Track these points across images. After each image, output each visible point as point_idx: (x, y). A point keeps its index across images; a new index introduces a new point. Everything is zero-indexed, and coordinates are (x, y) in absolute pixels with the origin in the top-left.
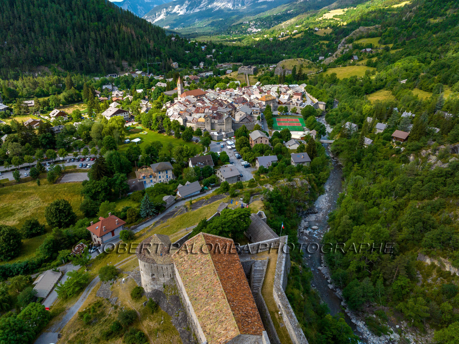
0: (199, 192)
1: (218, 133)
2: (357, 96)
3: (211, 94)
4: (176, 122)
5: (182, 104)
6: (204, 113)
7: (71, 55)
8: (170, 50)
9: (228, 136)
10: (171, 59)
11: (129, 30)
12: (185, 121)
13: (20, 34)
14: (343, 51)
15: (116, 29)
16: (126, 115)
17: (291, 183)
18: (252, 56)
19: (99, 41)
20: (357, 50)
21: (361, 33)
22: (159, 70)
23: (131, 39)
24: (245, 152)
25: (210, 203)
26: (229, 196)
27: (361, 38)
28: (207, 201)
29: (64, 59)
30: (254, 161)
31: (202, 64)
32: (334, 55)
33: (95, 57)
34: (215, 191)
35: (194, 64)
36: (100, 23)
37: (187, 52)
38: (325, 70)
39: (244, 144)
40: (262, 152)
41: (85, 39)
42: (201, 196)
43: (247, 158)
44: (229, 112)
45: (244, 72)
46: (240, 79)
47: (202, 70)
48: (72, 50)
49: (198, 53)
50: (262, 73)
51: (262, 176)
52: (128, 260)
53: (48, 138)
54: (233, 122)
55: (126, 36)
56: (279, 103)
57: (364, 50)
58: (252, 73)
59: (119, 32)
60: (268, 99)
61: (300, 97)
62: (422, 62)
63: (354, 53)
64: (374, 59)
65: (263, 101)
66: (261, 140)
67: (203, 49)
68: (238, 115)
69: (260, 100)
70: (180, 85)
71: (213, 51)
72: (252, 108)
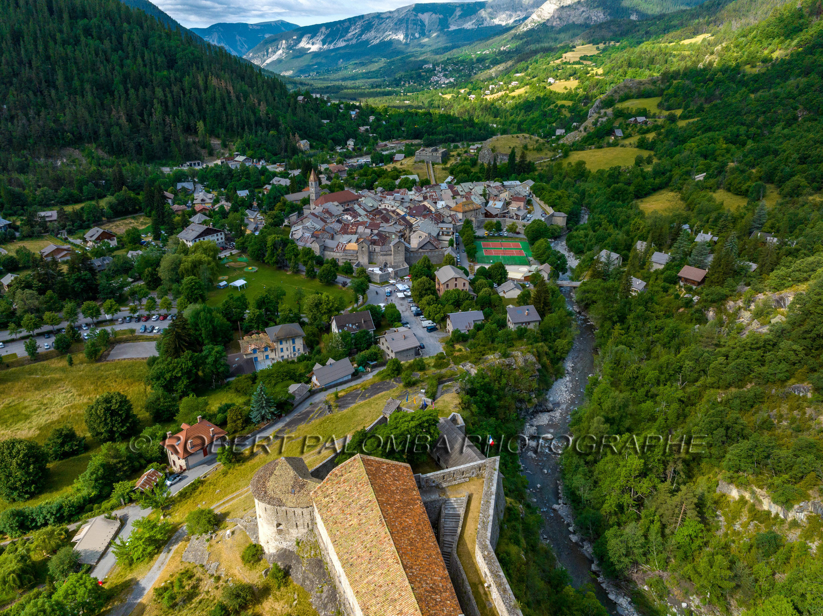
0: (350, 377)
1: (381, 269)
2: (620, 203)
3: (368, 199)
4: (308, 252)
5: (317, 217)
6: (355, 233)
7: (121, 129)
8: (295, 118)
9: (399, 276)
10: (297, 135)
11: (223, 85)
12: (324, 248)
13: (31, 92)
14: (597, 121)
15: (201, 83)
16: (220, 237)
17: (507, 361)
18: (440, 128)
19: (170, 104)
20: (620, 120)
21: (627, 90)
22: (275, 155)
23: (226, 101)
24: (429, 304)
25: (369, 397)
26: (401, 385)
27: (627, 98)
28: (365, 393)
29: (109, 135)
30: (444, 319)
31: (351, 143)
32: (582, 128)
33: (164, 133)
34: (378, 374)
35: (337, 142)
36: (172, 72)
37: (325, 121)
38: (566, 155)
39: (426, 290)
40: (458, 304)
41: (145, 101)
42: (353, 384)
43: (432, 314)
44: (400, 232)
45: (426, 158)
46: (419, 171)
47: (351, 153)
48: (123, 120)
49: (345, 123)
50: (456, 160)
51: (458, 347)
52: (233, 499)
53: (85, 280)
54: (407, 249)
55: (217, 95)
56: (487, 215)
57: (633, 119)
58: (440, 160)
59: (206, 89)
60: (467, 208)
61: (522, 204)
62: (731, 143)
63: (616, 124)
64: (651, 136)
65: (459, 212)
66: (456, 282)
67: (353, 116)
68: (415, 238)
69: (453, 210)
70: (314, 183)
71: (371, 120)
72: (439, 225)
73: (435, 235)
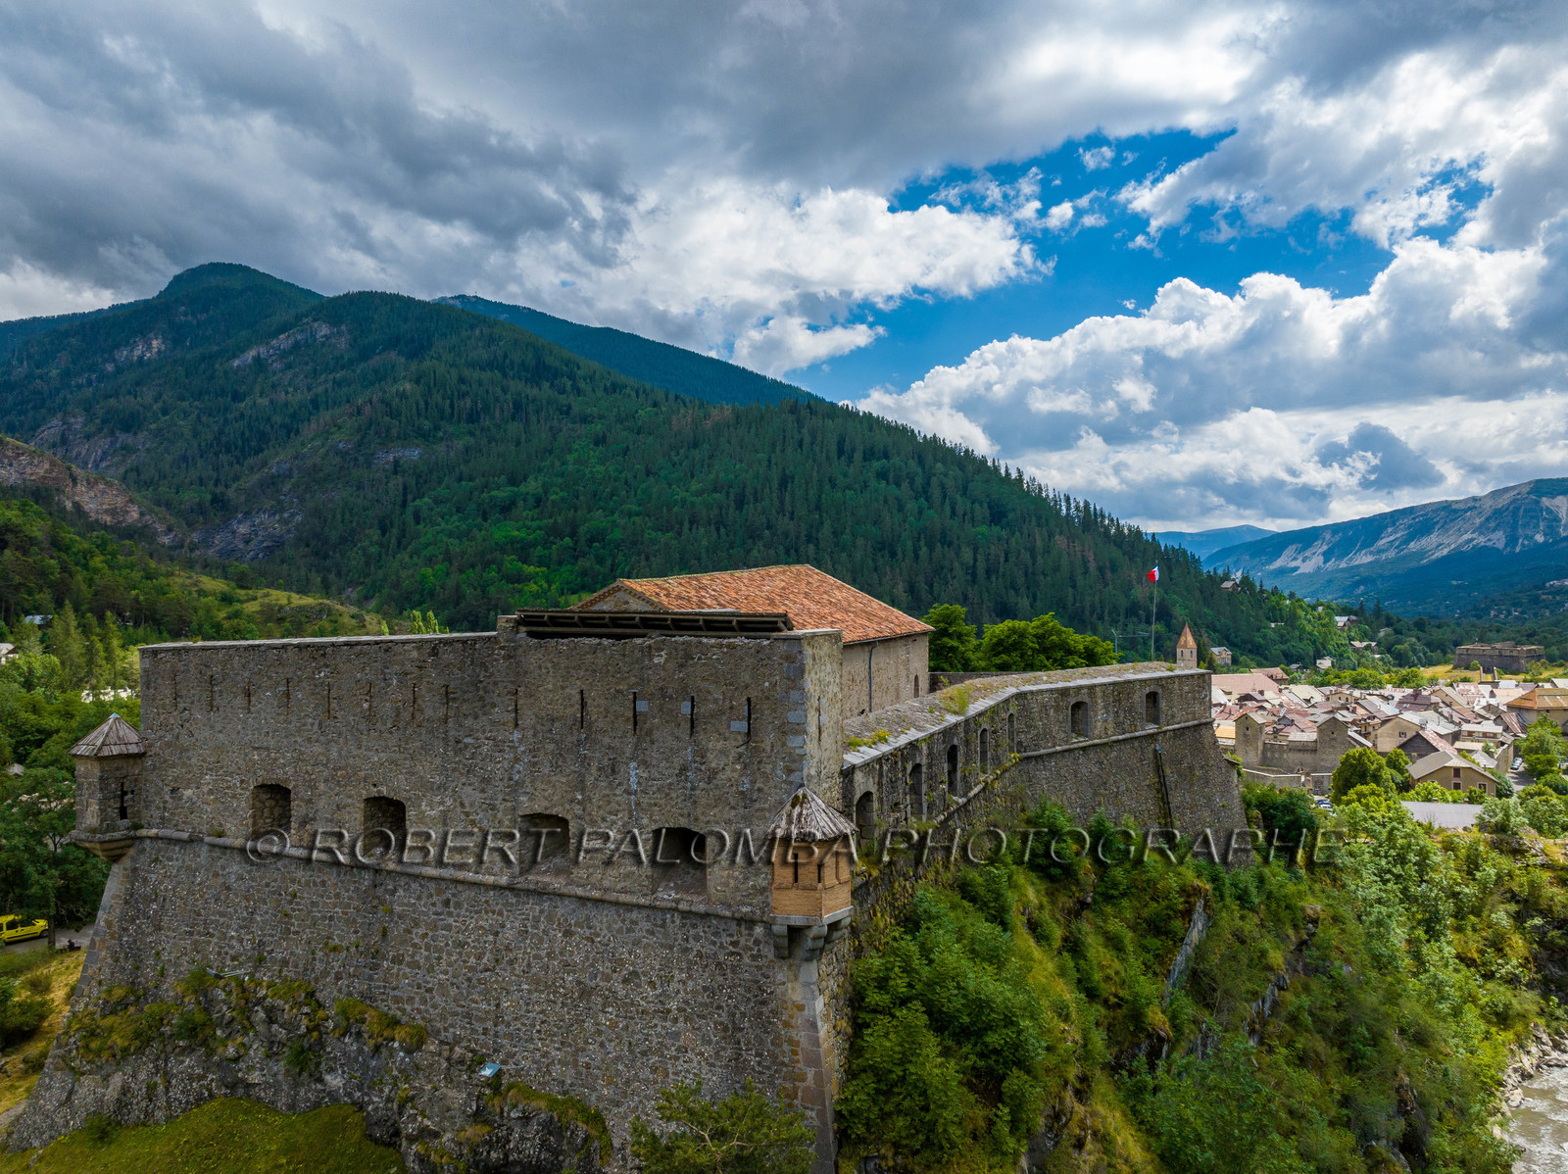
11: (1078, 549)
19: (980, 571)
23: (1078, 571)
31: (1324, 663)
35: (1293, 657)
37: (1274, 624)
45: (1483, 661)
49: (1318, 631)
58: (1521, 666)
60: (1550, 703)
65: (1529, 710)
66: (1457, 781)
67: (1341, 624)
68: (1390, 736)
69: (1511, 707)
70: (1187, 652)
71: (1382, 634)
72: (1466, 727)
73: (1443, 732)
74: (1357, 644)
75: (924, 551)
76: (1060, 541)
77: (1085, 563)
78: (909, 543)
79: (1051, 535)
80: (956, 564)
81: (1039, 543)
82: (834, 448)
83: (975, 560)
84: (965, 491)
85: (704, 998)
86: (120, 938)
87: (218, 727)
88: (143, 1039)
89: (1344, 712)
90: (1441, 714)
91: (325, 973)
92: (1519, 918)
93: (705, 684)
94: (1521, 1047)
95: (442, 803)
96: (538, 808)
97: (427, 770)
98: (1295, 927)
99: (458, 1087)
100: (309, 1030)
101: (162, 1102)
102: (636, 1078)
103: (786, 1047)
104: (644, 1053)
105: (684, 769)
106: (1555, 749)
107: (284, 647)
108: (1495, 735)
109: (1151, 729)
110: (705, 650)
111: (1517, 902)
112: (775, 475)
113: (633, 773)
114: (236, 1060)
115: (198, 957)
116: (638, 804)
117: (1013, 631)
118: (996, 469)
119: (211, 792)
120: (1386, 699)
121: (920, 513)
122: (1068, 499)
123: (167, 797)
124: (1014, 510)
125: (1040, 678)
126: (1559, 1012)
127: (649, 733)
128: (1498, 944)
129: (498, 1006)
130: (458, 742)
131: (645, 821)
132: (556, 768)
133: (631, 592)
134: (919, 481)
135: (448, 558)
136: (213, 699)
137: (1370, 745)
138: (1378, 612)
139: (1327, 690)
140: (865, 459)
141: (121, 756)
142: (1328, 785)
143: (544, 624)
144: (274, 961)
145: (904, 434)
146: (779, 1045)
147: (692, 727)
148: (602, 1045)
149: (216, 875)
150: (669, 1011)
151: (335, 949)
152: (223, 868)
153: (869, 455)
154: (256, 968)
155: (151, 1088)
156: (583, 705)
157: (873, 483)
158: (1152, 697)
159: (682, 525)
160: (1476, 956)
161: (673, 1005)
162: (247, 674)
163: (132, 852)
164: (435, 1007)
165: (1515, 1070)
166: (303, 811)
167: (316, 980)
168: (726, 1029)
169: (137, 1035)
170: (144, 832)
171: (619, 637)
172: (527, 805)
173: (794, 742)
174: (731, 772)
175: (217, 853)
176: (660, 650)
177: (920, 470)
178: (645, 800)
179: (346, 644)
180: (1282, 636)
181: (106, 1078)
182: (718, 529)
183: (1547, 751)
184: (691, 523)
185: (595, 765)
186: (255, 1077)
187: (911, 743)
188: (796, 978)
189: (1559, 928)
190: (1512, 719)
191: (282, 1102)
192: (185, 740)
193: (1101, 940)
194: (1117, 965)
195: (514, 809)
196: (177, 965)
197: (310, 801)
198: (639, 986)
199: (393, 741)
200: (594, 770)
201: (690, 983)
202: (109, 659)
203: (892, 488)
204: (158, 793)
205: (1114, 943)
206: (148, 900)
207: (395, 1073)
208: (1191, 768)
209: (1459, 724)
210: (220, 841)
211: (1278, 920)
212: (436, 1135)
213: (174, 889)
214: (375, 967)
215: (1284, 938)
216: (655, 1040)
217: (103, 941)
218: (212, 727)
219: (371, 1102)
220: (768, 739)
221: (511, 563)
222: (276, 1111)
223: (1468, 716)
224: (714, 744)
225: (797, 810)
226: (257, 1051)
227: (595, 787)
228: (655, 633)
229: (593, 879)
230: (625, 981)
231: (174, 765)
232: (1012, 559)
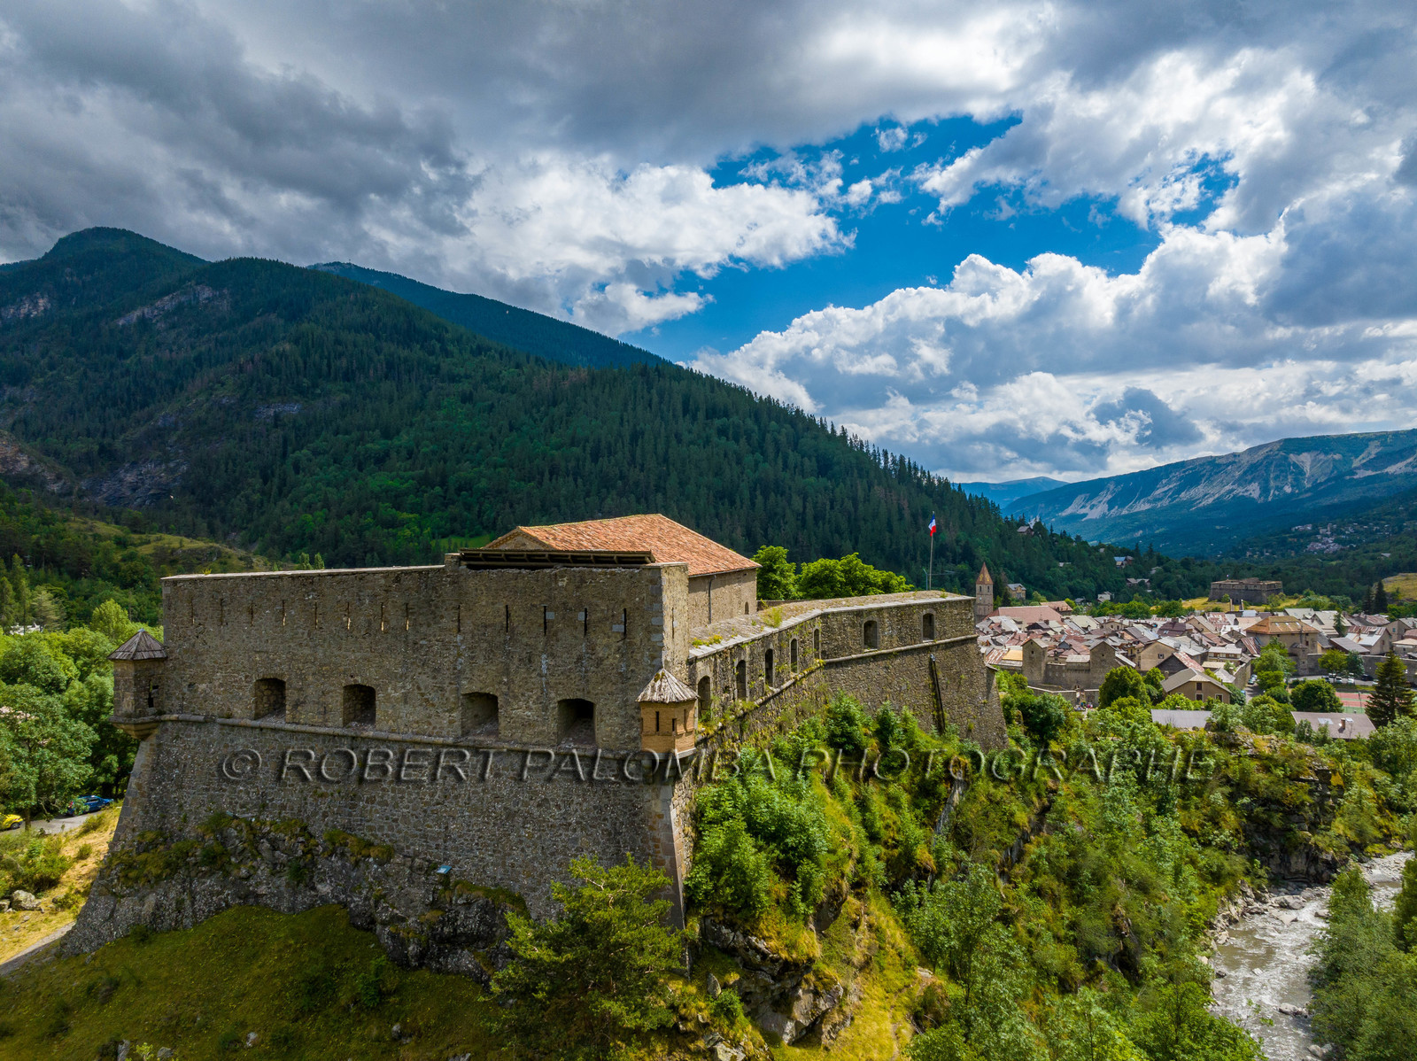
3: (1083, 619)
10: (1004, 574)
31: (1105, 597)
45: (1233, 594)
49: (1100, 570)
58: (1263, 598)
60: (1280, 629)
65: (1263, 634)
66: (1199, 693)
67: (1119, 563)
68: (1152, 657)
69: (1249, 632)
70: (985, 588)
71: (1153, 572)
72: (1213, 649)
73: (1194, 653)
74: (1132, 580)
75: (759, 499)
76: (878, 491)
77: (900, 510)
78: (746, 494)
79: (870, 486)
80: (788, 511)
81: (861, 494)
82: (679, 407)
83: (805, 507)
84: (795, 447)
85: (594, 814)
86: (149, 796)
87: (227, 637)
88: (172, 867)
89: (1114, 638)
90: (1193, 639)
91: (315, 813)
92: (1232, 798)
93: (594, 600)
94: (1230, 899)
95: (404, 687)
96: (475, 688)
97: (391, 663)
98: (1039, 796)
99: (418, 886)
100: (305, 854)
101: (189, 912)
102: (547, 871)
103: (651, 843)
104: (553, 854)
105: (580, 659)
106: (1281, 666)
107: (280, 577)
108: (1236, 656)
109: (927, 643)
110: (594, 577)
111: (1231, 786)
112: (627, 432)
113: (544, 662)
114: (247, 878)
115: (214, 807)
116: (547, 683)
117: (826, 568)
118: (823, 427)
119: (221, 685)
120: (1150, 627)
121: (757, 464)
122: (886, 453)
123: (185, 690)
124: (839, 463)
125: (840, 603)
126: (1261, 872)
127: (555, 634)
128: (1215, 819)
129: (446, 828)
130: (415, 643)
131: (553, 695)
132: (488, 660)
133: (527, 536)
134: (755, 437)
135: (327, 505)
136: (222, 616)
137: (1134, 665)
138: (1151, 553)
139: (1101, 619)
140: (707, 418)
141: (149, 659)
142: (1098, 698)
143: (480, 560)
144: (274, 806)
145: (741, 394)
146: (646, 842)
147: (586, 629)
148: (523, 850)
149: (226, 746)
150: (570, 824)
151: (322, 795)
152: (232, 741)
153: (712, 413)
154: (260, 812)
155: (180, 903)
156: (508, 616)
157: (715, 439)
158: (929, 619)
159: (542, 475)
160: (1197, 828)
161: (573, 820)
162: (250, 597)
163: (156, 732)
164: (399, 832)
165: (1224, 917)
166: (296, 696)
167: (308, 818)
168: (610, 834)
169: (168, 865)
170: (167, 717)
171: (533, 568)
172: (467, 687)
173: (655, 638)
174: (613, 659)
175: (226, 730)
176: (562, 577)
177: (756, 428)
178: (553, 681)
179: (330, 575)
180: (1069, 574)
181: (142, 900)
182: (575, 480)
183: (1276, 669)
184: (551, 474)
185: (516, 657)
186: (263, 890)
187: (737, 645)
188: (658, 796)
189: (1262, 805)
190: (1250, 642)
191: (284, 906)
192: (200, 647)
193: (883, 798)
194: (895, 817)
195: (458, 690)
196: (196, 813)
197: (301, 689)
198: (548, 808)
199: (365, 644)
200: (516, 661)
201: (585, 804)
202: (18, 598)
203: (732, 445)
204: (179, 686)
205: (893, 802)
206: (171, 767)
207: (371, 879)
208: (959, 673)
209: (1207, 647)
210: (230, 721)
211: (1024, 790)
212: (403, 920)
213: (192, 758)
214: (353, 806)
215: (1029, 803)
216: (561, 844)
217: (135, 799)
218: (222, 637)
219: (353, 901)
220: (638, 636)
221: (386, 509)
222: (279, 912)
223: (1215, 639)
224: (601, 641)
225: (658, 683)
226: (263, 871)
227: (517, 672)
228: (559, 566)
229: (515, 737)
230: (539, 805)
231: (190, 667)
232: (837, 507)
